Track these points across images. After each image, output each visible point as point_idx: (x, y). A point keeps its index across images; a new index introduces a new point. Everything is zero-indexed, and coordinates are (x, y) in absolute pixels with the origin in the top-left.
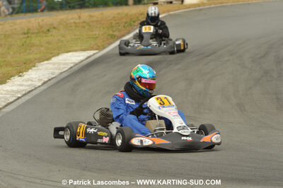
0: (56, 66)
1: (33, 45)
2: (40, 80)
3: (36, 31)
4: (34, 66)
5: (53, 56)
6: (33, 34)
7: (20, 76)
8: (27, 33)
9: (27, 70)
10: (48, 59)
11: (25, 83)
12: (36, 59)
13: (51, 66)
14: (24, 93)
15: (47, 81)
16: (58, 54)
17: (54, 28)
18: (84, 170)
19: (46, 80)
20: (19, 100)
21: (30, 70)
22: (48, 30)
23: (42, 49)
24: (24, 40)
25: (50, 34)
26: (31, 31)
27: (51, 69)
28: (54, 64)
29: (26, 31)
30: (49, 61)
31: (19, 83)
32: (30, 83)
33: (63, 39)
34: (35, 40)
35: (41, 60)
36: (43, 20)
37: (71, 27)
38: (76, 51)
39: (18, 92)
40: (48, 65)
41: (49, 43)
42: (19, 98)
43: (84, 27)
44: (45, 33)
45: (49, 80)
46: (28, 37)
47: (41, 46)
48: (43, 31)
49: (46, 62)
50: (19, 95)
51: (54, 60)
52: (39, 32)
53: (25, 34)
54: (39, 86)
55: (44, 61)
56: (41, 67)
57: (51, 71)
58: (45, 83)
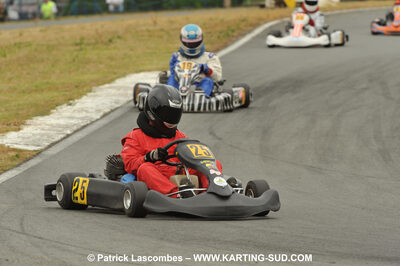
0: (121, 91)
1: (88, 62)
2: (99, 111)
3: (93, 41)
4: (90, 91)
5: (118, 77)
6: (89, 44)
7: (70, 104)
8: (80, 44)
9: (80, 96)
10: (110, 81)
11: (77, 115)
12: (92, 81)
13: (113, 91)
14: (75, 128)
15: (109, 113)
16: (124, 75)
17: (119, 37)
18: (162, 239)
19: (107, 110)
20: (69, 139)
21: (85, 97)
22: (110, 41)
23: (101, 66)
24: (75, 53)
25: (112, 46)
26: (85, 41)
27: (114, 95)
28: (119, 88)
29: (78, 41)
30: (113, 85)
31: (68, 114)
32: (84, 114)
33: (131, 53)
34: (92, 54)
35: (100, 82)
36: (102, 26)
37: (143, 36)
38: (149, 70)
39: (67, 127)
40: (110, 90)
41: (111, 58)
42: (68, 136)
43: (161, 37)
44: (106, 44)
45: (112, 111)
46: (81, 49)
47: (101, 63)
48: (102, 42)
49: (107, 85)
50: (69, 132)
51: (119, 82)
52: (97, 43)
53: (77, 44)
54: (97, 120)
55: (104, 83)
56: (99, 93)
57: (114, 98)
58: (105, 115)
